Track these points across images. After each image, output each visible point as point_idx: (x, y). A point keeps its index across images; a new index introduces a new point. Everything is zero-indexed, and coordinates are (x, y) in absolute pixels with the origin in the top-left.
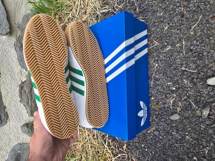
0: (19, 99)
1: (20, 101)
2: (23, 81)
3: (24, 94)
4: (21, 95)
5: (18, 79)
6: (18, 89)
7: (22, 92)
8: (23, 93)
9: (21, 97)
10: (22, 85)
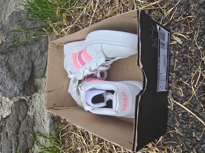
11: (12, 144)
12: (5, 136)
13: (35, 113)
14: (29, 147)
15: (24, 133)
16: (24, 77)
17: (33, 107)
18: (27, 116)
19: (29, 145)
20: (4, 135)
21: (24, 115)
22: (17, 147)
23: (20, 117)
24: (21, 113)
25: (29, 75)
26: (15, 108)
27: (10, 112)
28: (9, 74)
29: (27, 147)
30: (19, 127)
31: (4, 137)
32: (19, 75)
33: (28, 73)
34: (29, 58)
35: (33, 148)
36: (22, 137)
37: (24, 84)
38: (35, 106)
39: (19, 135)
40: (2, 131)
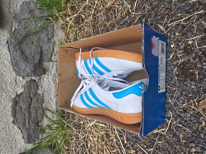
0: (12, 119)
1: (13, 122)
2: (19, 93)
3: (19, 112)
4: (16, 113)
5: (11, 90)
6: (10, 105)
7: (16, 109)
8: (18, 110)
9: (15, 116)
10: (16, 99)
11: (25, 116)
12: (20, 109)
13: (44, 92)
14: (39, 120)
15: (35, 108)
16: (34, 59)
17: (42, 86)
18: (37, 94)
19: (39, 118)
20: (18, 109)
21: (35, 93)
22: (30, 119)
23: (31, 94)
24: (32, 91)
25: (39, 59)
26: (27, 86)
27: (24, 89)
28: (22, 57)
29: (38, 120)
30: (31, 103)
31: (19, 111)
32: (30, 58)
33: (37, 57)
34: (38, 43)
35: (43, 121)
36: (33, 112)
37: (35, 66)
38: (43, 86)
39: (30, 109)
40: (17, 105)
